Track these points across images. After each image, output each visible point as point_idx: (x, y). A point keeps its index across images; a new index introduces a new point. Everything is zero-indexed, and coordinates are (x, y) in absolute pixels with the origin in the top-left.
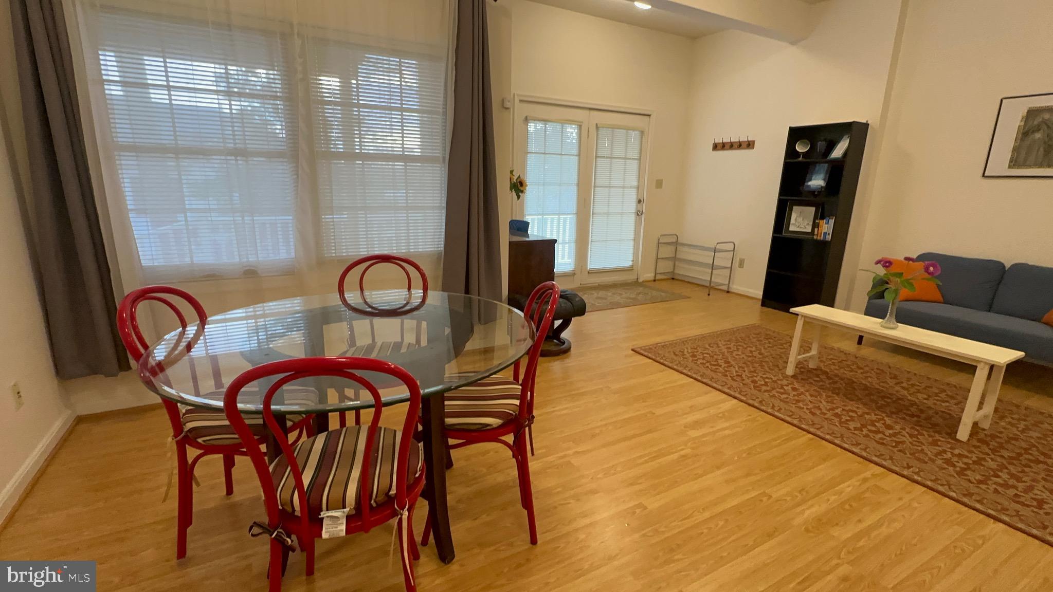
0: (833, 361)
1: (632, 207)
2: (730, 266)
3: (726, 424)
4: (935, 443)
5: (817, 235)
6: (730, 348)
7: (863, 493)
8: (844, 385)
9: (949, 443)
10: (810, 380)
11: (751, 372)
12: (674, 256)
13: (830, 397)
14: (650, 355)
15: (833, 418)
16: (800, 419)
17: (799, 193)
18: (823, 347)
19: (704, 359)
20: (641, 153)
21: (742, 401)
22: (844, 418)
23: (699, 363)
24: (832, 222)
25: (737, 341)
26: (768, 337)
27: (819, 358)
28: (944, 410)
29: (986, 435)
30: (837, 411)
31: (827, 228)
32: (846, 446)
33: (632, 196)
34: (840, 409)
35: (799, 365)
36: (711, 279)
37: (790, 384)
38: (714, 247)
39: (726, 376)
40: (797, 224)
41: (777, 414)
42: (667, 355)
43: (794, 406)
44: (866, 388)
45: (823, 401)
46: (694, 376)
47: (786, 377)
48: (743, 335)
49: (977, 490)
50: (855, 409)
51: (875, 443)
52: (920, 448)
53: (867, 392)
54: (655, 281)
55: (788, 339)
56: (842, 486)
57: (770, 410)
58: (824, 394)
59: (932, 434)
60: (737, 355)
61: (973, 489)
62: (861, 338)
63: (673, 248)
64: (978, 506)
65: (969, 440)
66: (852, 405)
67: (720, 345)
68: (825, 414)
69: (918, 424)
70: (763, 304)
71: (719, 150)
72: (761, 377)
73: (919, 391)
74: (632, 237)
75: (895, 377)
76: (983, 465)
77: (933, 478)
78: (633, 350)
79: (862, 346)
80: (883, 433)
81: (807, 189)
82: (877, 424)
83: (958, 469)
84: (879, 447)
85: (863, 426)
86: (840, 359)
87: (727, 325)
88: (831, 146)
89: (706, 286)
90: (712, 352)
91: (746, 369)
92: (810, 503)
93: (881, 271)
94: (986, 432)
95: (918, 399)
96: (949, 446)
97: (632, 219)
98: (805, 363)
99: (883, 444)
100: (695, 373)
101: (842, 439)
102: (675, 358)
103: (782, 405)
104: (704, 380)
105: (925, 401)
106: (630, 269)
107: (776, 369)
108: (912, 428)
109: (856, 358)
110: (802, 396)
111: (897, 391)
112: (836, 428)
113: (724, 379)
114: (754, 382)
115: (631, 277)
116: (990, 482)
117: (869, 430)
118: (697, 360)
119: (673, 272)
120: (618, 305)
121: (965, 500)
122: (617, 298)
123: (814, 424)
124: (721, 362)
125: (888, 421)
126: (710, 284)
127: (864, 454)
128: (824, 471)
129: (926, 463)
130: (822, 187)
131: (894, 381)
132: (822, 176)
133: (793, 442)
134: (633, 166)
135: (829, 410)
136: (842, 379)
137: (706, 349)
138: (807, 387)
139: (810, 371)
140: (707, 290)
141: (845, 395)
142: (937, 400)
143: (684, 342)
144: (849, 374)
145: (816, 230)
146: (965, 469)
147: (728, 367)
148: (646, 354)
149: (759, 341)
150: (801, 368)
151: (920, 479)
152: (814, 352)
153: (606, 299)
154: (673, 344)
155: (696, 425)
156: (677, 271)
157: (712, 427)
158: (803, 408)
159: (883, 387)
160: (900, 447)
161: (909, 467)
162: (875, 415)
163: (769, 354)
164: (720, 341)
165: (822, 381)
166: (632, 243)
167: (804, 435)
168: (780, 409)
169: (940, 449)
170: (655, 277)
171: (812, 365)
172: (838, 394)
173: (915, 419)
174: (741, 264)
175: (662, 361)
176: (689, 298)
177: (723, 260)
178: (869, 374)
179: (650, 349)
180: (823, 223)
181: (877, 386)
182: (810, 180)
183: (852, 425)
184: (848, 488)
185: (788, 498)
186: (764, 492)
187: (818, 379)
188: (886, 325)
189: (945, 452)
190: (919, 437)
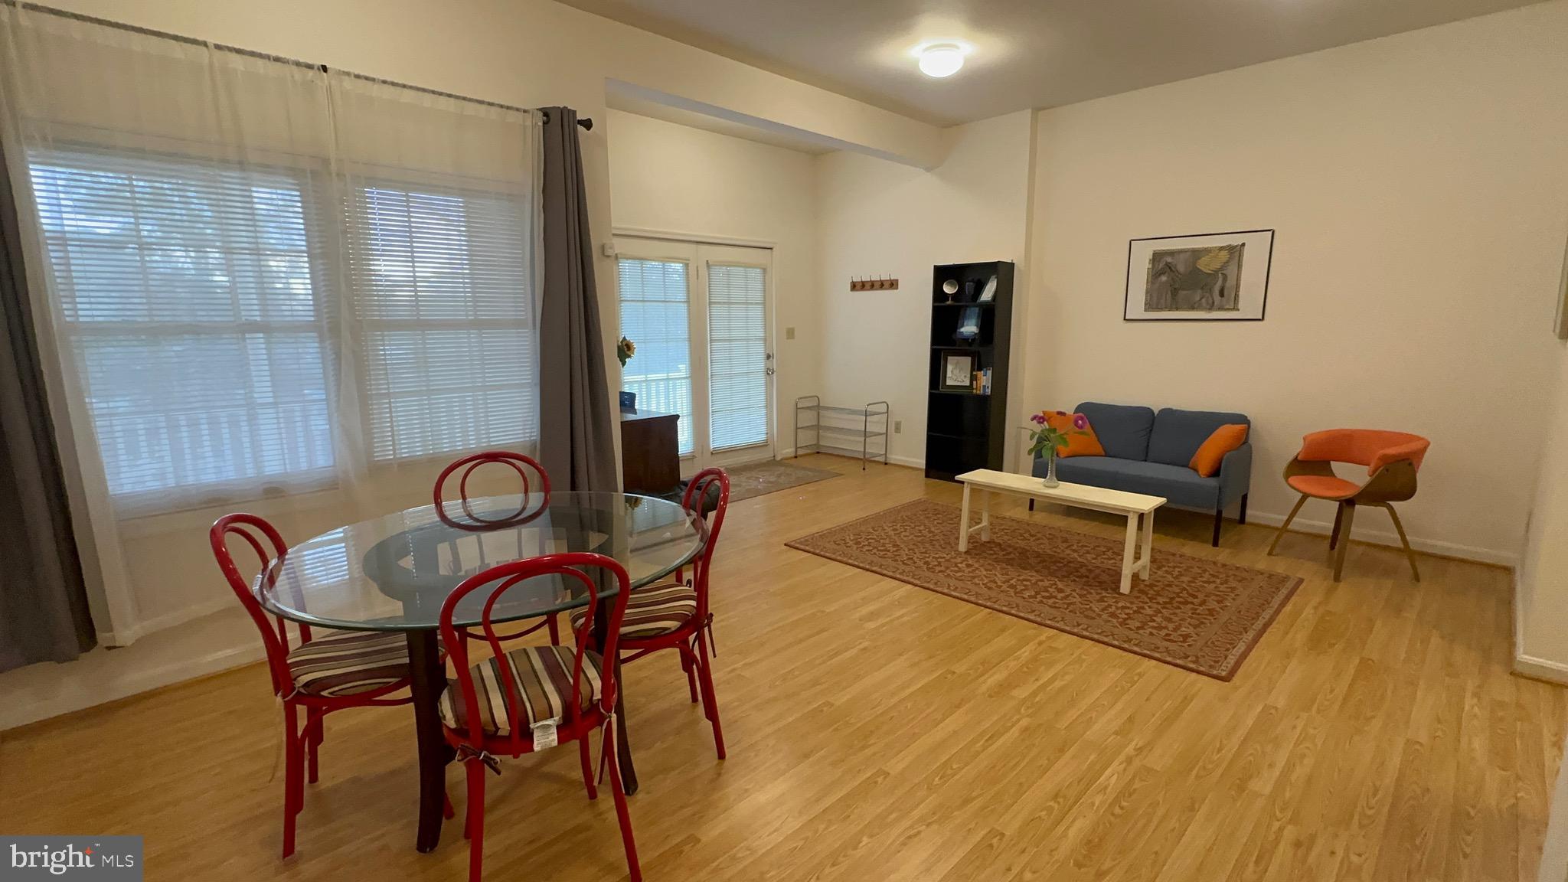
0: (1006, 531)
1: (760, 364)
2: (885, 431)
3: (904, 611)
4: (1102, 600)
5: (976, 389)
6: (896, 530)
7: (1040, 653)
8: (1018, 555)
9: (1114, 598)
10: (984, 554)
11: (922, 553)
12: (816, 423)
13: (1004, 569)
14: (807, 548)
15: (1008, 589)
16: (977, 594)
17: (953, 343)
18: (996, 518)
19: (869, 545)
20: (764, 297)
21: (916, 585)
22: (1019, 588)
23: (864, 550)
24: (990, 373)
25: (903, 521)
26: (936, 513)
27: (991, 529)
28: (1110, 567)
29: (1146, 585)
30: (1012, 582)
31: (985, 379)
32: (1022, 614)
33: (758, 351)
34: (1015, 580)
35: (971, 539)
36: (865, 449)
37: (964, 561)
38: (864, 409)
39: (897, 560)
40: (955, 378)
41: (953, 593)
42: (827, 545)
43: (969, 583)
44: (1038, 555)
45: (998, 574)
46: (861, 565)
47: (960, 553)
48: (909, 514)
49: (1135, 636)
50: (1029, 578)
51: (1048, 608)
52: (1088, 607)
53: (1039, 559)
54: (796, 457)
55: (958, 512)
56: (1018, 653)
57: (946, 591)
58: (998, 567)
59: (1099, 591)
60: (905, 536)
61: (1132, 635)
62: (1032, 501)
63: (815, 413)
64: (1136, 649)
65: (1131, 592)
66: (1026, 574)
67: (886, 528)
68: (1001, 586)
69: (1087, 584)
70: (927, 476)
71: (857, 290)
72: (933, 558)
73: (1088, 552)
74: (763, 403)
75: (1065, 541)
76: (1142, 613)
77: (1100, 631)
78: (785, 545)
79: (1034, 512)
80: (1056, 597)
81: (960, 337)
82: (1049, 589)
83: (1120, 620)
84: (1052, 611)
85: (1037, 593)
86: (1013, 528)
87: (888, 504)
88: (980, 287)
89: (861, 459)
90: (878, 536)
91: (916, 550)
92: (991, 672)
93: (1038, 428)
94: (1145, 583)
95: (1087, 559)
96: (1114, 600)
97: (761, 378)
98: (978, 537)
99: (1055, 607)
100: (862, 562)
101: (1018, 609)
102: (838, 547)
103: (960, 584)
104: (874, 569)
105: (1093, 561)
106: (764, 445)
107: (949, 547)
108: (1081, 589)
109: (1028, 525)
110: (977, 572)
111: (1068, 555)
112: (1010, 599)
113: (894, 564)
114: (927, 563)
115: (765, 455)
116: (1146, 627)
117: (1043, 597)
118: (862, 547)
119: (817, 445)
120: (757, 493)
121: (1126, 646)
122: (753, 484)
123: (990, 599)
124: (889, 546)
125: (1060, 585)
126: (864, 456)
127: (1039, 619)
128: (1002, 642)
129: (1094, 618)
130: (976, 334)
131: (1065, 545)
132: (974, 321)
133: (972, 619)
134: (757, 312)
135: (1004, 582)
136: (1015, 549)
137: (869, 533)
138: (981, 561)
139: (983, 544)
140: (862, 463)
141: (1019, 565)
142: (1105, 559)
143: (843, 529)
144: (1022, 544)
145: (975, 382)
146: (1127, 619)
147: (897, 551)
148: (802, 547)
149: (927, 518)
150: (974, 542)
151: (1088, 634)
152: (985, 523)
153: (740, 486)
154: (831, 532)
155: (872, 616)
156: (822, 443)
157: (889, 616)
158: (979, 584)
159: (1055, 552)
160: (1071, 608)
161: (1079, 625)
162: (1048, 580)
163: (939, 531)
164: (885, 523)
165: (996, 554)
166: (763, 411)
167: (982, 610)
168: (957, 588)
169: (1106, 604)
170: (796, 451)
171: (984, 538)
172: (1012, 565)
173: (1084, 579)
174: (898, 429)
175: (822, 553)
176: (842, 475)
177: (876, 425)
178: (1041, 541)
179: (805, 541)
180: (980, 374)
181: (1049, 552)
182: (962, 326)
183: (1026, 594)
184: (1026, 653)
185: (971, 672)
186: (948, 670)
187: (992, 552)
188: (1047, 484)
189: (1110, 606)
190: (1088, 596)
